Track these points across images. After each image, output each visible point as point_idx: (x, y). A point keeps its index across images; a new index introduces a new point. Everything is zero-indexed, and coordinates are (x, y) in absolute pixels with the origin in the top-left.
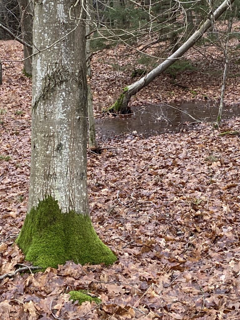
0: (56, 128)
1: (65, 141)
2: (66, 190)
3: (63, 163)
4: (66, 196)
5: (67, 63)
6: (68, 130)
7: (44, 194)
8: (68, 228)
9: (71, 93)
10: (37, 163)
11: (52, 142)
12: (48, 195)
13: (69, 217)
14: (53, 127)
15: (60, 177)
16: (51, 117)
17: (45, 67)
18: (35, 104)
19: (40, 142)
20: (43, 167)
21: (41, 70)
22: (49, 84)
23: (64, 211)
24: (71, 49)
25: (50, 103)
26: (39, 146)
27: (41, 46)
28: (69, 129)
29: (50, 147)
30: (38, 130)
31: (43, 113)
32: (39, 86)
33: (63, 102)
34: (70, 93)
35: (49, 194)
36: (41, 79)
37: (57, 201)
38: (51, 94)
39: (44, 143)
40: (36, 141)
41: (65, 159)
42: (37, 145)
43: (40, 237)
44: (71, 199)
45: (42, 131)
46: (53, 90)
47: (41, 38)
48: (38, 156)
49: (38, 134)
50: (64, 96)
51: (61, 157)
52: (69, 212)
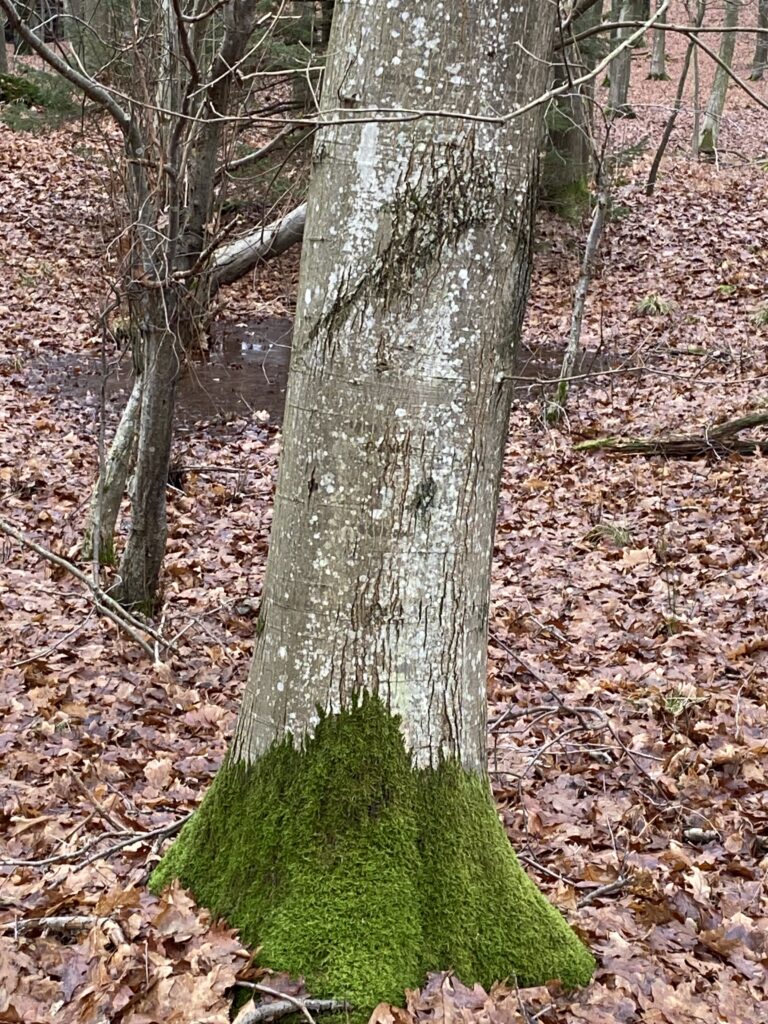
0: (421, 415)
1: (445, 471)
2: (435, 673)
3: (432, 560)
4: (431, 697)
5: (492, 151)
6: (461, 429)
7: (348, 684)
8: (434, 831)
9: (490, 277)
10: (320, 553)
11: (400, 473)
12: (366, 693)
13: (440, 785)
14: (408, 408)
15: (414, 620)
16: (406, 368)
17: (400, 159)
18: (336, 308)
19: (343, 467)
20: (349, 573)
21: (377, 169)
22: (413, 231)
23: (421, 760)
24: (513, 93)
25: (408, 308)
26: (336, 486)
27: (392, 67)
28: (467, 422)
29: (390, 491)
30: (339, 419)
31: (373, 351)
32: (360, 235)
33: (455, 308)
34: (486, 272)
35: (370, 689)
36: (377, 205)
37: (398, 718)
38: (419, 273)
39: (365, 474)
40: (326, 461)
41: (438, 545)
42: (326, 480)
43: (331, 871)
44: (450, 710)
45: (359, 424)
46: (427, 257)
47: (395, 34)
48: (327, 526)
49: (335, 434)
50: (465, 286)
51: (424, 537)
52: (441, 766)
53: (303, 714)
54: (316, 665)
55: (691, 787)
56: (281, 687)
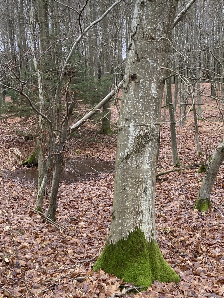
0: (144, 175)
1: (149, 185)
2: (149, 223)
3: (147, 202)
4: (149, 228)
5: (154, 127)
6: (151, 177)
7: (134, 227)
8: (151, 254)
9: (154, 149)
10: (127, 202)
11: (141, 186)
12: (138, 228)
13: (152, 245)
14: (142, 174)
15: (145, 213)
16: (141, 166)
17: (138, 129)
18: (127, 156)
19: (130, 185)
20: (133, 205)
21: (134, 131)
22: (141, 142)
23: (148, 240)
24: (156, 116)
25: (141, 155)
26: (129, 189)
27: (135, 113)
28: (152, 176)
29: (140, 189)
30: (129, 177)
31: (135, 164)
32: (131, 143)
33: (149, 155)
34: (153, 148)
35: (138, 227)
36: (134, 137)
37: (144, 232)
38: (143, 149)
39: (135, 187)
40: (127, 184)
41: (148, 199)
42: (127, 188)
44: (152, 230)
45: (133, 177)
46: (144, 146)
47: (136, 107)
48: (128, 197)
49: (128, 179)
50: (150, 151)
51: (146, 198)
52: (152, 241)
53: (125, 233)
54: (127, 223)
55: (177, 246)
56: (120, 228)
